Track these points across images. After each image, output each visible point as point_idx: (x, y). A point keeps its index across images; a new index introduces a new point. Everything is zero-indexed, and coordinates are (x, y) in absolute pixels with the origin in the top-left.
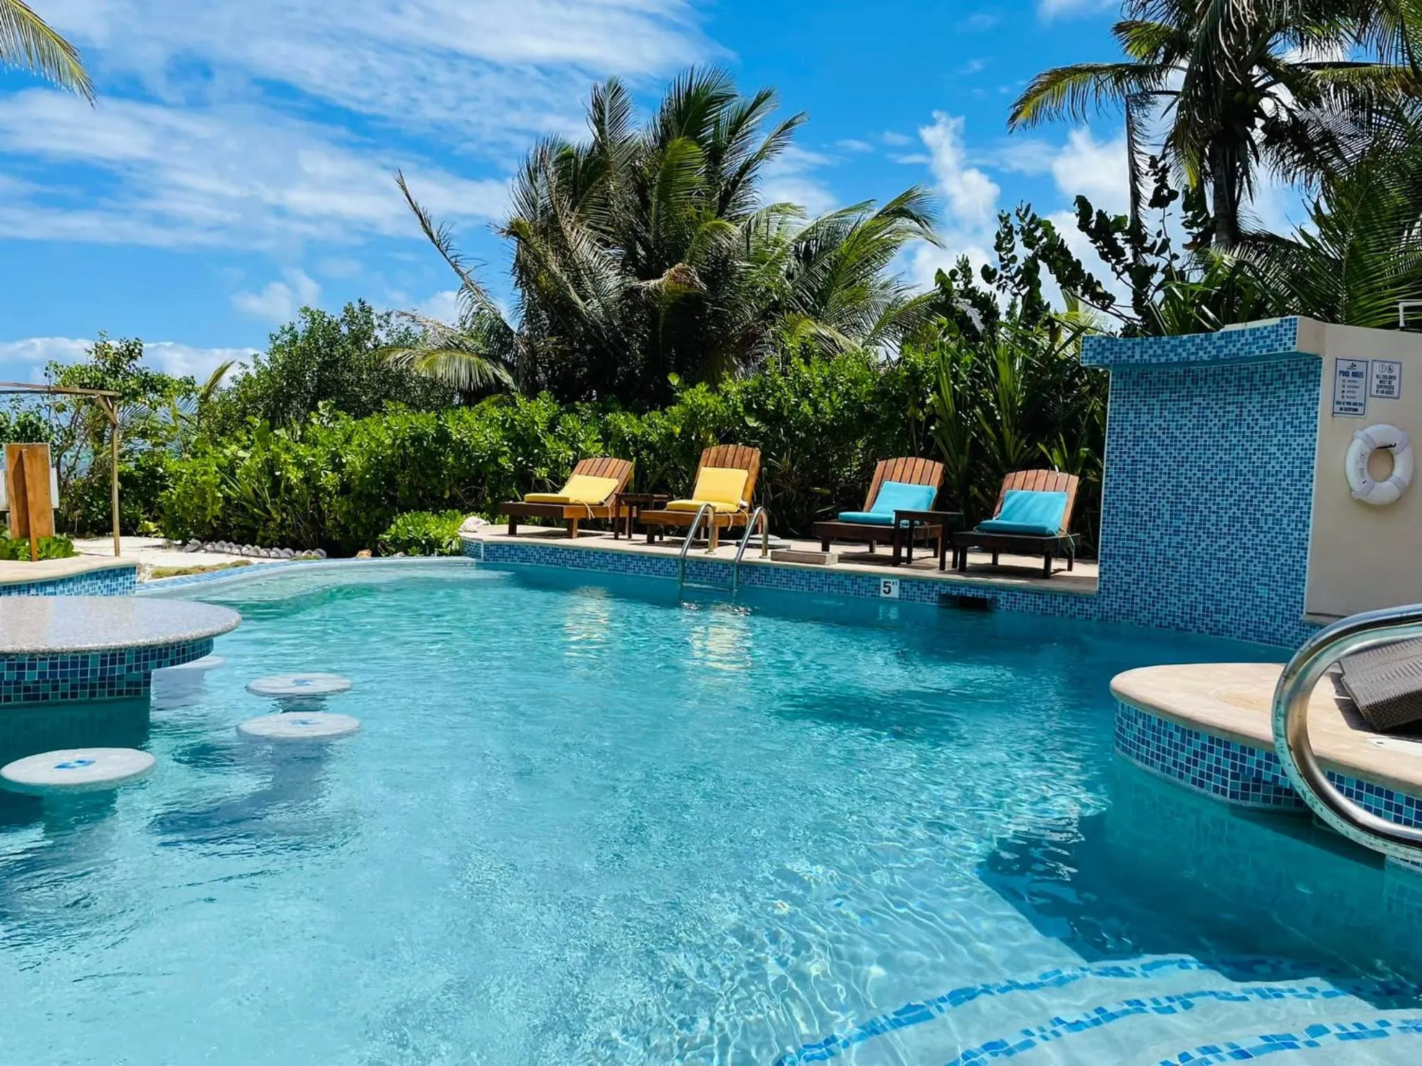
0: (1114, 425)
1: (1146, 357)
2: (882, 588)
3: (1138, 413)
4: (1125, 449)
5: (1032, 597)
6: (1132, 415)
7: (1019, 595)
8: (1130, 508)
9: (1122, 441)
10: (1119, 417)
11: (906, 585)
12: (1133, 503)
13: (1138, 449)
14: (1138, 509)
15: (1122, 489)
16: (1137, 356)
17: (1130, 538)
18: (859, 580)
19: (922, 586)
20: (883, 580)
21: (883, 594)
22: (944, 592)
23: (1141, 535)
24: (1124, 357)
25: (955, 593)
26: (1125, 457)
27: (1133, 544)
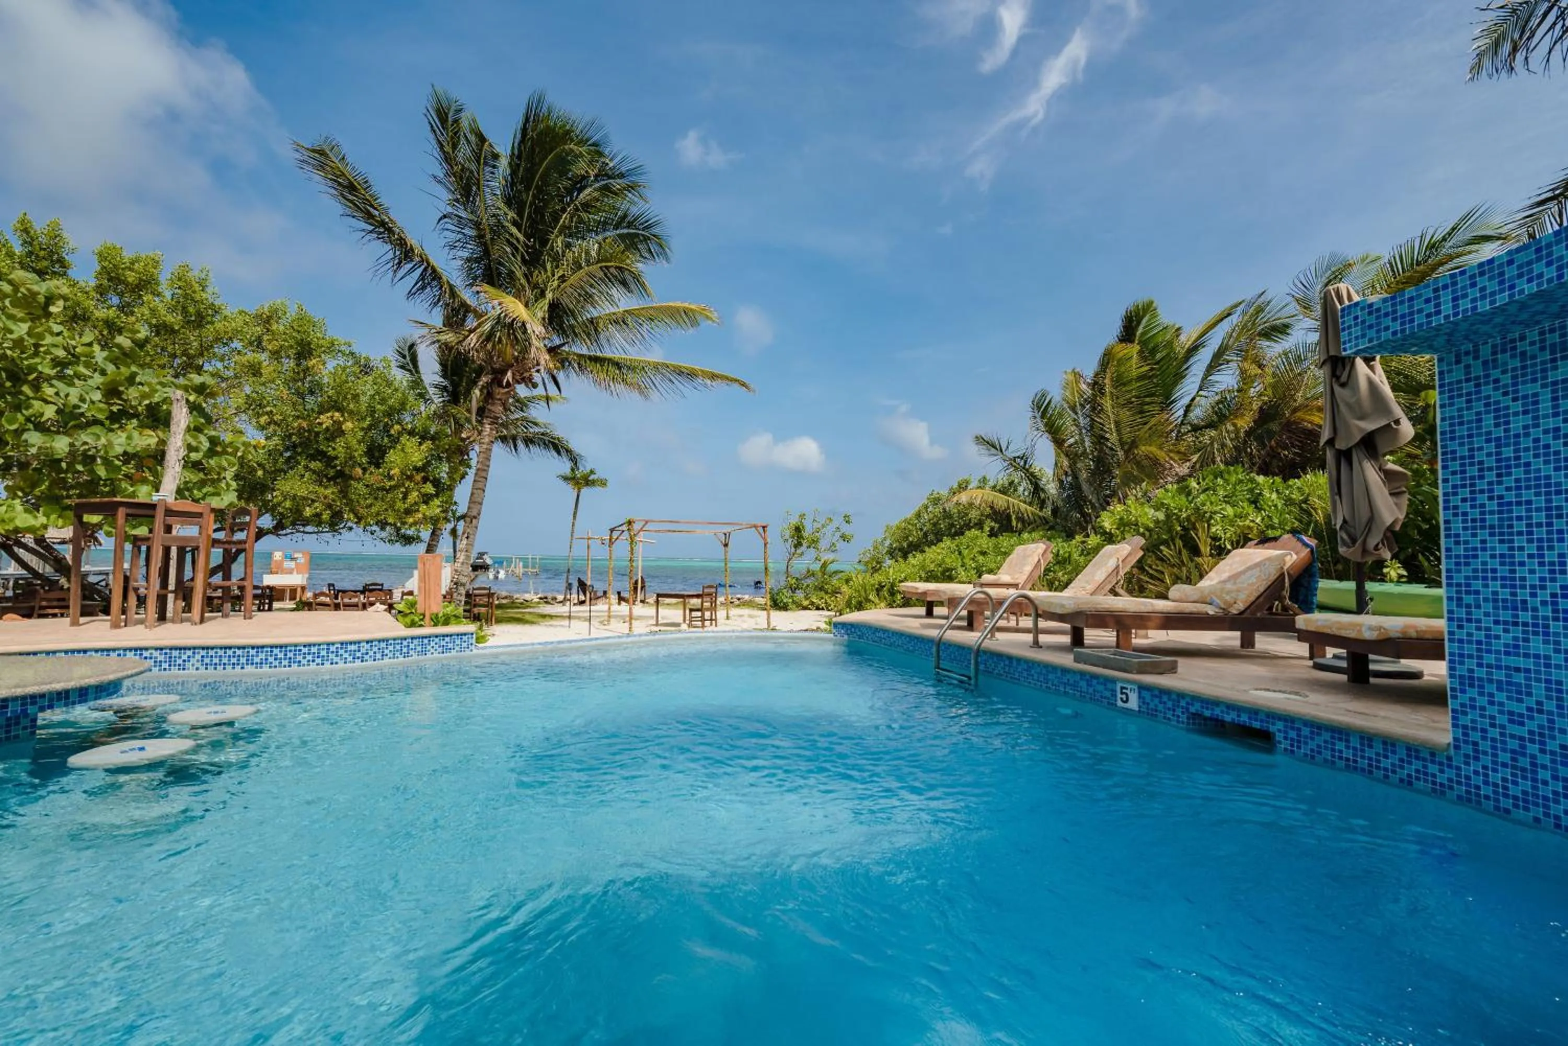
0: (1453, 446)
1: (1465, 304)
2: (1119, 696)
3: (1500, 416)
4: (1482, 485)
5: (1327, 736)
6: (1489, 421)
7: (1306, 731)
8: (1505, 593)
9: (1473, 471)
10: (1463, 431)
11: (1146, 695)
12: (1510, 582)
13: (1509, 481)
14: (1523, 594)
15: (1484, 556)
16: (1447, 308)
17: (1513, 649)
18: (1094, 682)
19: (1165, 698)
20: (1119, 685)
21: (1120, 703)
22: (1192, 710)
23: (1537, 645)
24: (1419, 319)
25: (1207, 713)
26: (1482, 499)
27: (1521, 662)
